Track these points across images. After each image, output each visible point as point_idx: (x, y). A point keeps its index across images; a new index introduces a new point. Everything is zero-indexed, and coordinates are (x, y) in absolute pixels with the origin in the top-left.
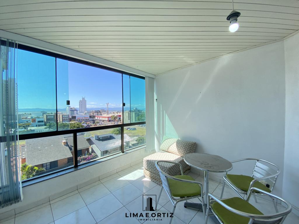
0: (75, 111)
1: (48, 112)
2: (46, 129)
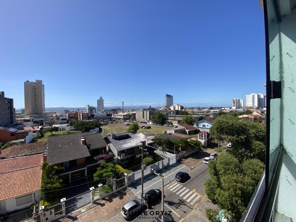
0: (93, 110)
1: (70, 111)
2: (68, 127)
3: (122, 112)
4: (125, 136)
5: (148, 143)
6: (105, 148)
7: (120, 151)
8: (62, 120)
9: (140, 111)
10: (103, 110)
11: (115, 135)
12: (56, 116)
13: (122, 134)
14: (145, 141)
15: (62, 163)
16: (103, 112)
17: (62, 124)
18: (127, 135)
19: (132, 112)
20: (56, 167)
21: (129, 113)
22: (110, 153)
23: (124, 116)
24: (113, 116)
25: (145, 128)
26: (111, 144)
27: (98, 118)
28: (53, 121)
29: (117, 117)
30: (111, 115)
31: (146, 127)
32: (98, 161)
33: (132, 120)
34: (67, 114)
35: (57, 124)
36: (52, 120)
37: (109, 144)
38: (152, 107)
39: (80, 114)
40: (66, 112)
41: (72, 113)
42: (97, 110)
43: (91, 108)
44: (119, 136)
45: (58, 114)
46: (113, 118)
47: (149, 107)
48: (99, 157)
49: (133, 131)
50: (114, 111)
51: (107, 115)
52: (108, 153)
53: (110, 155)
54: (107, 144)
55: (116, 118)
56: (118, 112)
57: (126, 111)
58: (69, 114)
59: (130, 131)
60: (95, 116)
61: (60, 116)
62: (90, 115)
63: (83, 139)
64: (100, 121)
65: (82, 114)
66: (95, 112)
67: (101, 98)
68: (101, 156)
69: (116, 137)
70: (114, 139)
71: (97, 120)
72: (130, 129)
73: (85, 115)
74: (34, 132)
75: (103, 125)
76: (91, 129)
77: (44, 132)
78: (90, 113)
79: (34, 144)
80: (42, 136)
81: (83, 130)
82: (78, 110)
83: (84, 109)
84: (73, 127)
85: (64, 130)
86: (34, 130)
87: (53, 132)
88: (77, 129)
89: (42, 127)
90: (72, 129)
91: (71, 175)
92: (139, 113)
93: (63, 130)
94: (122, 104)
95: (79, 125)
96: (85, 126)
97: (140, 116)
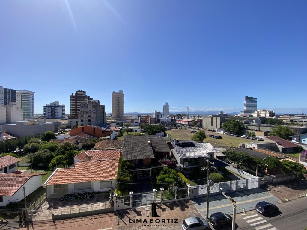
0: (160, 115)
1: (142, 115)
2: (139, 129)
3: (187, 118)
4: (189, 144)
5: (218, 156)
6: (168, 153)
7: (183, 159)
8: (136, 123)
9: (209, 117)
10: (169, 115)
11: (178, 141)
12: (132, 119)
13: (186, 142)
14: (213, 153)
15: (133, 160)
16: (168, 117)
17: (135, 126)
18: (191, 143)
19: (198, 118)
20: (128, 163)
21: (195, 119)
22: (173, 159)
23: (189, 122)
24: (177, 122)
25: (213, 138)
26: (174, 150)
27: (163, 123)
28: (129, 124)
29: (181, 122)
30: (176, 120)
31: (215, 136)
32: (162, 165)
33: (198, 127)
34: (139, 118)
35: (132, 126)
36: (129, 122)
37: (172, 150)
38: (225, 112)
39: (149, 118)
40: (138, 117)
41: (143, 117)
42: (162, 115)
43: (158, 113)
44: (183, 143)
45: (133, 118)
46: (178, 123)
47: (220, 113)
48: (162, 161)
49: (199, 139)
50: (178, 116)
51: (172, 120)
52: (171, 159)
53: (172, 161)
54: (171, 149)
55: (180, 124)
56: (183, 118)
57: (191, 117)
58: (140, 118)
59: (195, 139)
60: (161, 121)
61: (134, 119)
62: (156, 119)
63: (149, 141)
64: (165, 125)
65: (150, 118)
66: (161, 117)
67: (167, 104)
68: (164, 160)
69: (179, 143)
70: (177, 145)
71: (162, 124)
72: (195, 137)
73: (153, 119)
74: (117, 131)
75: (167, 130)
76: (157, 133)
77: (123, 132)
78: (157, 118)
79: (116, 141)
80: (121, 135)
81: (150, 133)
82: (148, 115)
83: (152, 114)
84: (143, 130)
85: (137, 132)
86: (116, 130)
87: (128, 133)
88: (146, 132)
89: (122, 128)
90: (142, 131)
91: (139, 173)
92: (207, 120)
93: (135, 132)
94: (187, 109)
95: (148, 129)
96: (152, 129)
97: (208, 123)
